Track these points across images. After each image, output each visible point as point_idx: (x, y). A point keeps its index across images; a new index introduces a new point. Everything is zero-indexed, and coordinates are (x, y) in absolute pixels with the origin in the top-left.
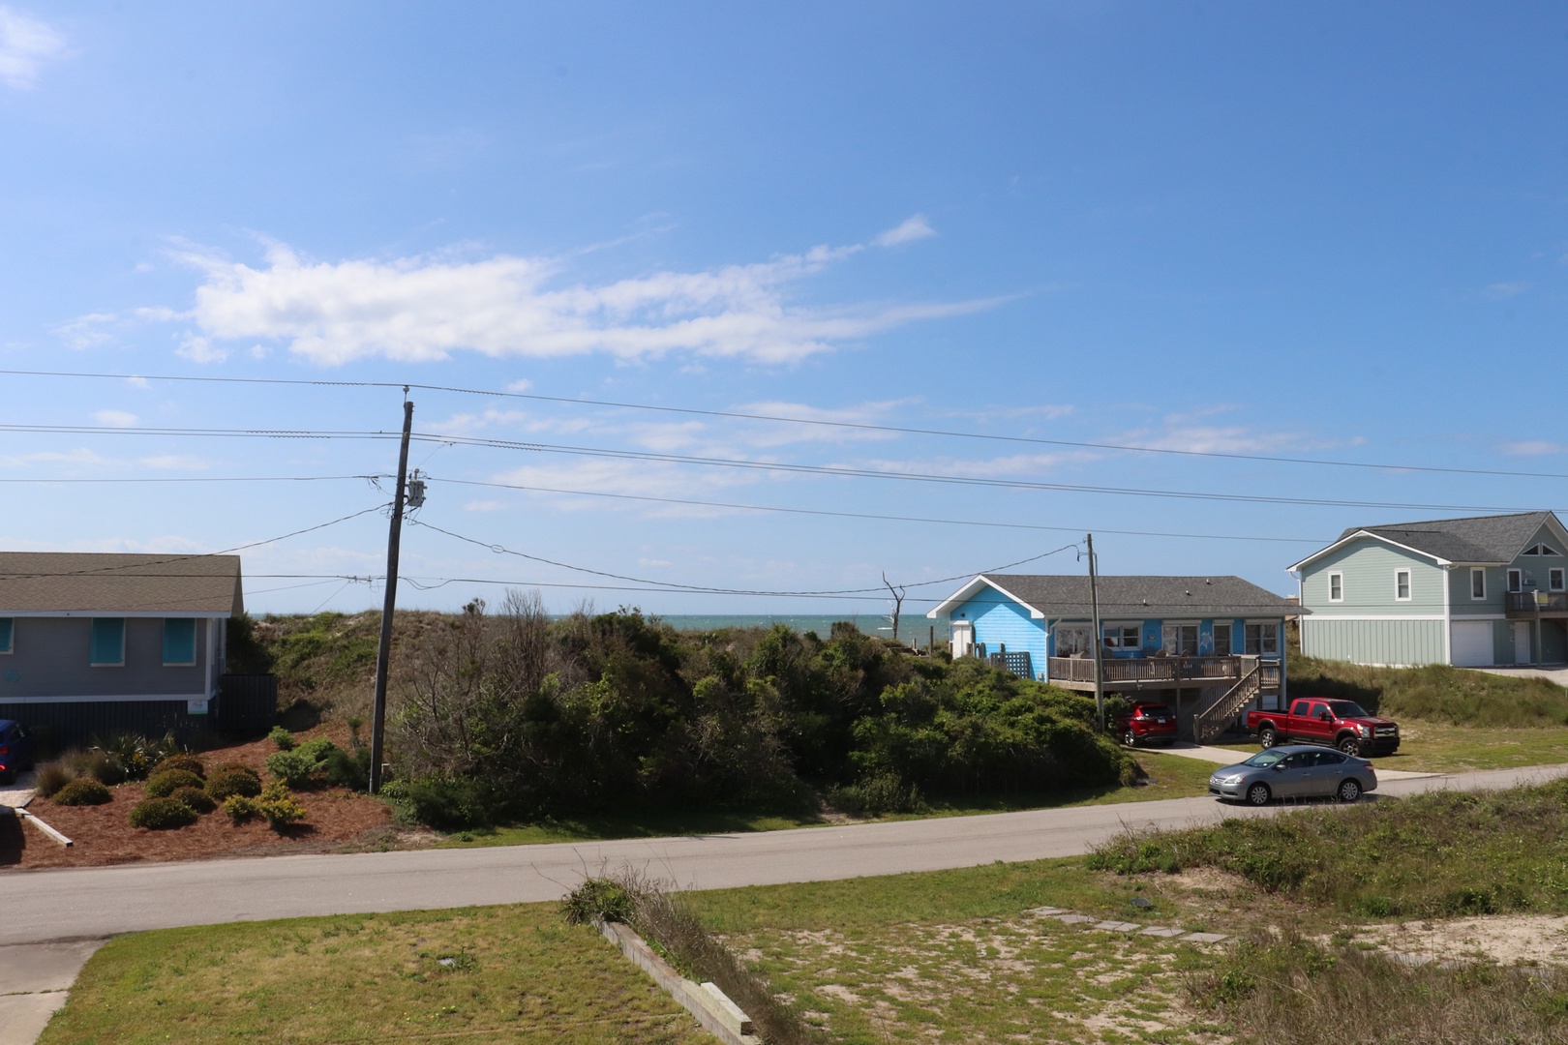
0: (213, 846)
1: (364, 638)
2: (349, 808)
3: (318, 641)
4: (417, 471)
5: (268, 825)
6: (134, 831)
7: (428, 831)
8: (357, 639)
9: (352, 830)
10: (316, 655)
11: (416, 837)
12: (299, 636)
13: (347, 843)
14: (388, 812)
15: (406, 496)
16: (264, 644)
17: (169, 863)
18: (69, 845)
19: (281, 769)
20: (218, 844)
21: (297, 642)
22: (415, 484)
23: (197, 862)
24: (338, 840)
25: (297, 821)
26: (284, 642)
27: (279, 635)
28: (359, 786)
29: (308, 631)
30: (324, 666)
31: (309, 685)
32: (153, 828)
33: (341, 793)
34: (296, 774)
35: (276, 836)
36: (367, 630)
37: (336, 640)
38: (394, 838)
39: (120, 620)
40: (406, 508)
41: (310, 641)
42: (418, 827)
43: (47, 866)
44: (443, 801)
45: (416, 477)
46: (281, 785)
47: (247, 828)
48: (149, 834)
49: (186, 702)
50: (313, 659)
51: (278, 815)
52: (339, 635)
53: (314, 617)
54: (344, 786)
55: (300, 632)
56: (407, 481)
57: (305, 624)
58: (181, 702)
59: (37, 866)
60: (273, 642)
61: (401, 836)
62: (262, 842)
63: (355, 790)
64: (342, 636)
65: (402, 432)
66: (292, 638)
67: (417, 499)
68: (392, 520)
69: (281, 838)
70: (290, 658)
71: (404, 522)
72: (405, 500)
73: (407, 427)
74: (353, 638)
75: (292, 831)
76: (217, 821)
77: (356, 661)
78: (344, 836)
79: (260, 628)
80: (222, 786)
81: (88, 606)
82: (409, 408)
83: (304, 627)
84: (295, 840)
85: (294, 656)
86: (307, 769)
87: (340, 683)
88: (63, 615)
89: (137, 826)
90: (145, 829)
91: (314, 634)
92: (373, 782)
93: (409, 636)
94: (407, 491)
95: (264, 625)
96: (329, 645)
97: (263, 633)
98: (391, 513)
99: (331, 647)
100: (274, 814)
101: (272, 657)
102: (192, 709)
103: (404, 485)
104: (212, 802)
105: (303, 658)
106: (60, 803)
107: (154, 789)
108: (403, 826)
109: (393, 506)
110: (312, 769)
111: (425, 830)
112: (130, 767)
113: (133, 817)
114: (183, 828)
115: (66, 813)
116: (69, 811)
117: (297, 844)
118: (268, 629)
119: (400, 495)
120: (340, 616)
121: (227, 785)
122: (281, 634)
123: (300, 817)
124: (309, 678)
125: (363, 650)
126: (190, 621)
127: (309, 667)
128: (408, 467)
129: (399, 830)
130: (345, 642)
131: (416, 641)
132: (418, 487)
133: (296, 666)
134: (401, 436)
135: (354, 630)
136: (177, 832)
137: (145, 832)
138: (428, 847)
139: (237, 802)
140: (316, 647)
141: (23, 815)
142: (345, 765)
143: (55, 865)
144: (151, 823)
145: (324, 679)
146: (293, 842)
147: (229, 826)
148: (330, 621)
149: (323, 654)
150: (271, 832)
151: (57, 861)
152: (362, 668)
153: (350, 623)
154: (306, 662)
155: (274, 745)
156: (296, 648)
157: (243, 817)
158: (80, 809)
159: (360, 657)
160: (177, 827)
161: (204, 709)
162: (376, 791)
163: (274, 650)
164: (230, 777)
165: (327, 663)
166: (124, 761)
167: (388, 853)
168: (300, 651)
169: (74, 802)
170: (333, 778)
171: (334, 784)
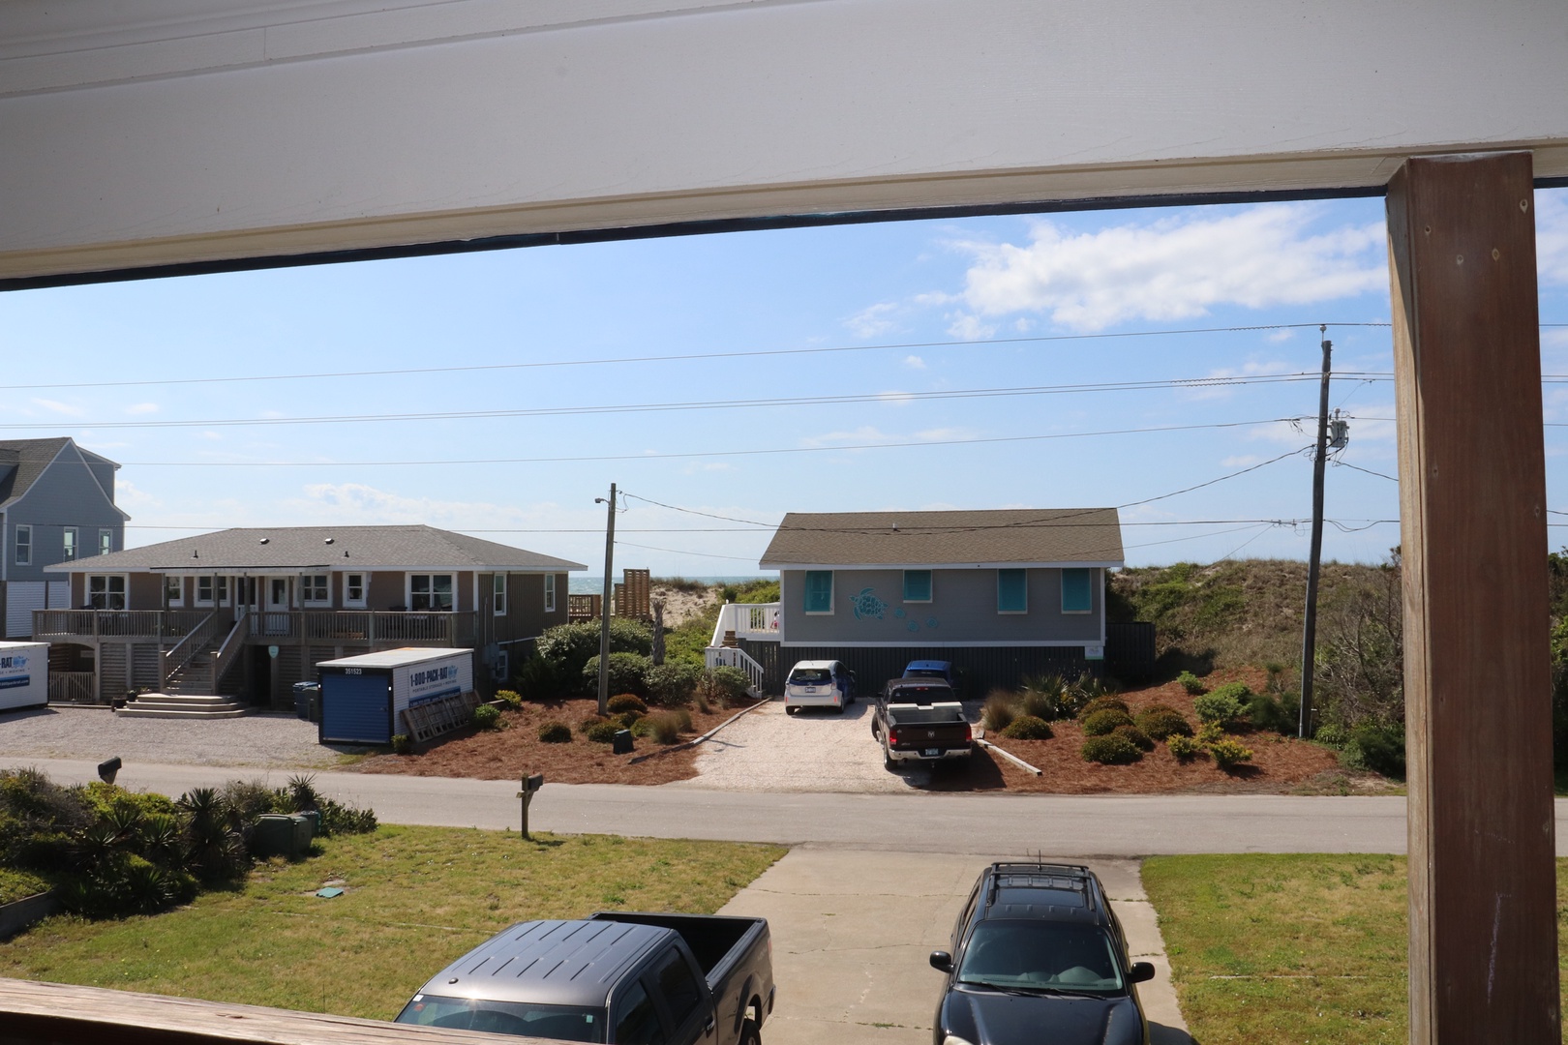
0: (1169, 782)
1: (1228, 587)
2: (1287, 751)
3: (1180, 592)
4: (1338, 412)
5: (1214, 764)
6: (1089, 765)
7: (1380, 778)
8: (1219, 588)
9: (1301, 773)
10: (1179, 605)
11: (1370, 783)
12: (1159, 586)
13: (1298, 786)
14: (1332, 756)
15: (1329, 437)
16: (1125, 595)
17: (1138, 796)
18: (1039, 774)
19: (1209, 712)
20: (1172, 780)
21: (1158, 592)
22: (1338, 424)
23: (1164, 796)
24: (1290, 782)
25: (1243, 763)
26: (1145, 593)
27: (1137, 585)
28: (1288, 730)
29: (1166, 582)
30: (1190, 615)
31: (1177, 634)
32: (1106, 762)
33: (1272, 737)
34: (1225, 716)
35: (1224, 776)
36: (1228, 580)
37: (1198, 590)
38: (1348, 783)
39: (1022, 571)
40: (1330, 450)
41: (1172, 592)
42: (1367, 773)
43: (1031, 792)
44: (1392, 748)
45: (1337, 418)
46: (1216, 727)
47: (1193, 767)
48: (1104, 768)
49: (1084, 647)
50: (1176, 609)
51: (1227, 755)
52: (1199, 584)
53: (1170, 568)
54: (1273, 731)
55: (1159, 582)
56: (1329, 423)
57: (1161, 575)
58: (1079, 647)
59: (1022, 791)
60: (1133, 593)
61: (1353, 781)
62: (1214, 780)
63: (1285, 734)
64: (1203, 586)
65: (1321, 372)
66: (1153, 589)
67: (1340, 441)
68: (1316, 462)
69: (1231, 778)
70: (1153, 608)
71: (1327, 464)
72: (1328, 442)
73: (1327, 367)
74: (1215, 588)
75: (1240, 771)
76: (1162, 760)
77: (1222, 610)
78: (1294, 779)
79: (1118, 579)
80: (1157, 726)
81: (994, 558)
82: (1327, 347)
83: (1162, 578)
84: (1245, 780)
85: (1156, 606)
86: (1235, 713)
87: (1210, 632)
88: (974, 566)
89: (1091, 761)
90: (1099, 763)
91: (1171, 584)
92: (1304, 727)
93: (1274, 585)
94: (1329, 433)
95: (1121, 576)
96: (1191, 594)
97: (1122, 585)
98: (1314, 455)
99: (1194, 597)
100: (1222, 754)
101: (1135, 608)
102: (1089, 655)
103: (1327, 426)
104: (1150, 741)
105: (1166, 608)
106: (1012, 737)
107: (1090, 727)
108: (1352, 771)
109: (1316, 448)
110: (1240, 712)
111: (1376, 776)
112: (1059, 706)
113: (1085, 751)
114: (1133, 764)
115: (1022, 745)
116: (1022, 744)
117: (1249, 784)
118: (1126, 580)
119: (1323, 436)
120: (1195, 566)
121: (1162, 725)
122: (1139, 584)
123: (1247, 758)
124: (1177, 627)
125: (1229, 599)
126: (1085, 571)
127: (1174, 616)
128: (1329, 409)
129: (1350, 775)
130: (1208, 592)
131: (1283, 590)
132: (1341, 427)
133: (1161, 615)
134: (1320, 376)
135: (1215, 580)
136: (1129, 767)
137: (1099, 766)
138: (1382, 794)
139: (1179, 742)
140: (1178, 597)
141: (986, 746)
142: (1271, 709)
143: (1037, 791)
144: (1104, 758)
145: (1193, 628)
146: (1244, 782)
147: (1175, 764)
148: (1188, 571)
149: (1185, 604)
150: (1219, 771)
151: (1037, 788)
152: (1231, 617)
153: (1207, 573)
154: (1170, 612)
155: (1181, 689)
156: (1158, 598)
157: (1186, 757)
158: (1031, 742)
159: (1228, 606)
160: (1127, 763)
161: (1100, 654)
162: (1310, 735)
163: (1135, 600)
164: (1164, 718)
165: (1192, 612)
166: (1053, 702)
167: (1349, 797)
168: (1162, 601)
169: (1023, 736)
170: (1259, 721)
171: (1261, 728)
